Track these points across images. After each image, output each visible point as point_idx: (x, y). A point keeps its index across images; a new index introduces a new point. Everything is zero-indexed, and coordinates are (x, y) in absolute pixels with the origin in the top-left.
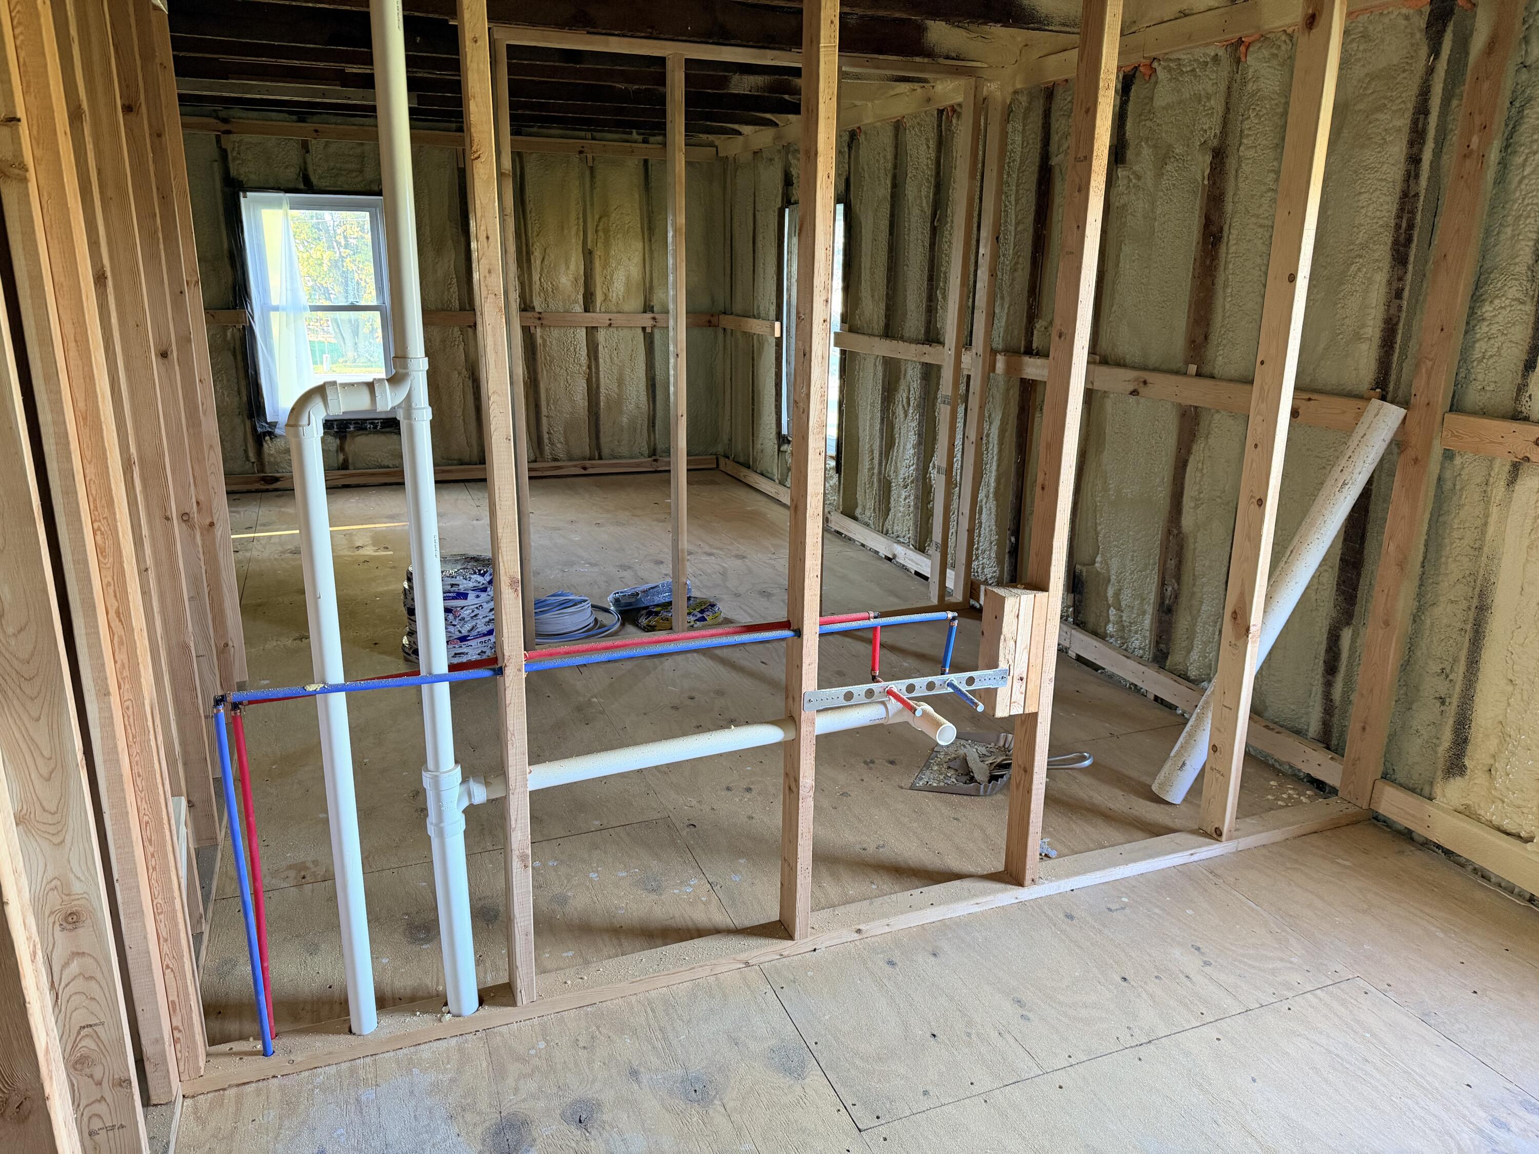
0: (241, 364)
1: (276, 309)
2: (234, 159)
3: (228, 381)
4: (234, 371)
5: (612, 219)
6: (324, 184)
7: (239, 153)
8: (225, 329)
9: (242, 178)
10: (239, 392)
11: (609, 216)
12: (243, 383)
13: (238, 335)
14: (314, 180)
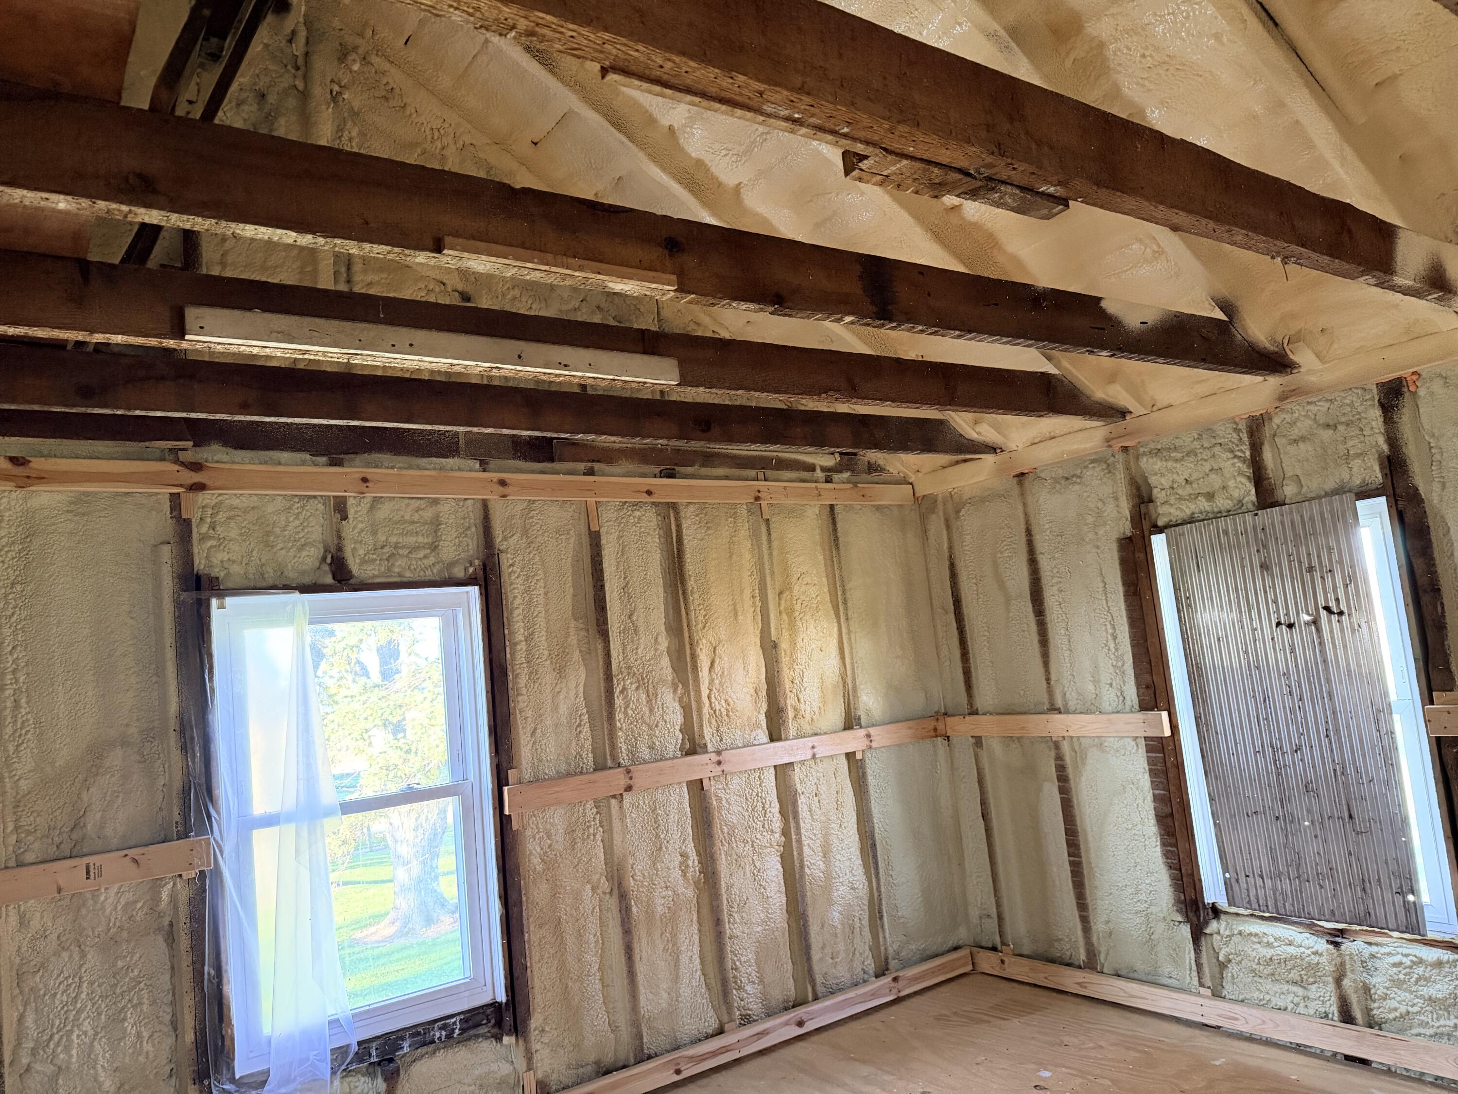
0: (186, 960)
1: (270, 821)
2: (204, 538)
3: (153, 1003)
4: (167, 977)
5: (795, 593)
6: (370, 573)
7: (213, 527)
8: (156, 885)
9: (215, 572)
10: (175, 1025)
11: (791, 589)
12: (189, 1001)
13: (184, 893)
14: (354, 566)
